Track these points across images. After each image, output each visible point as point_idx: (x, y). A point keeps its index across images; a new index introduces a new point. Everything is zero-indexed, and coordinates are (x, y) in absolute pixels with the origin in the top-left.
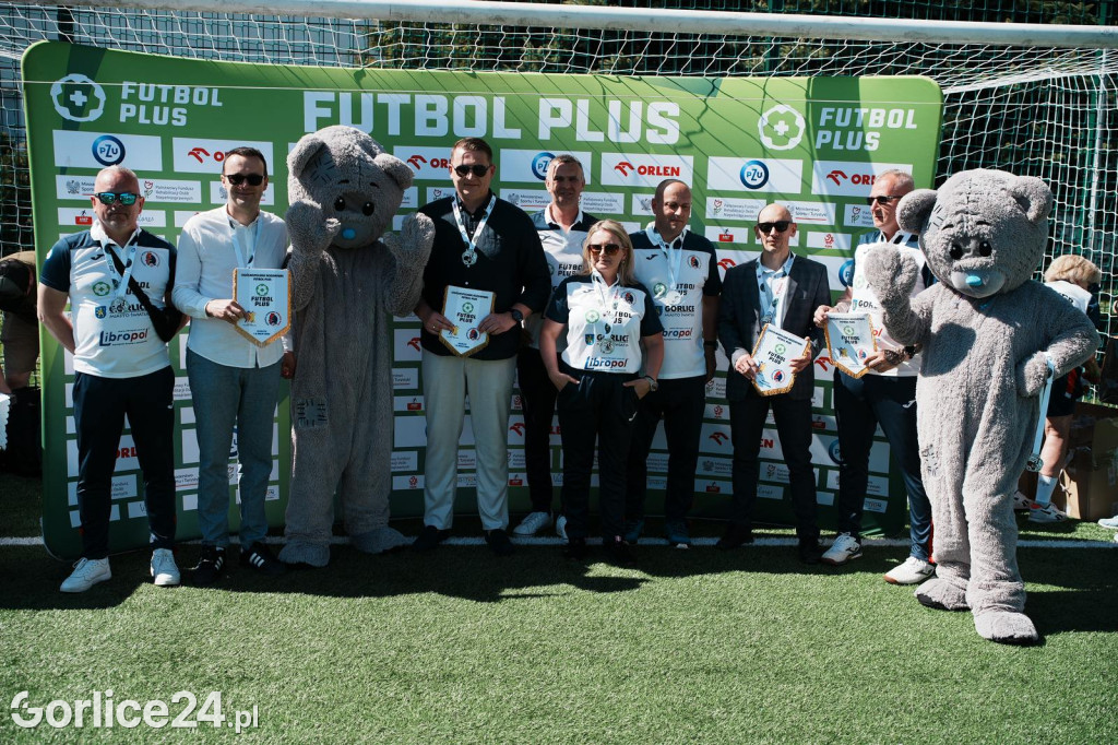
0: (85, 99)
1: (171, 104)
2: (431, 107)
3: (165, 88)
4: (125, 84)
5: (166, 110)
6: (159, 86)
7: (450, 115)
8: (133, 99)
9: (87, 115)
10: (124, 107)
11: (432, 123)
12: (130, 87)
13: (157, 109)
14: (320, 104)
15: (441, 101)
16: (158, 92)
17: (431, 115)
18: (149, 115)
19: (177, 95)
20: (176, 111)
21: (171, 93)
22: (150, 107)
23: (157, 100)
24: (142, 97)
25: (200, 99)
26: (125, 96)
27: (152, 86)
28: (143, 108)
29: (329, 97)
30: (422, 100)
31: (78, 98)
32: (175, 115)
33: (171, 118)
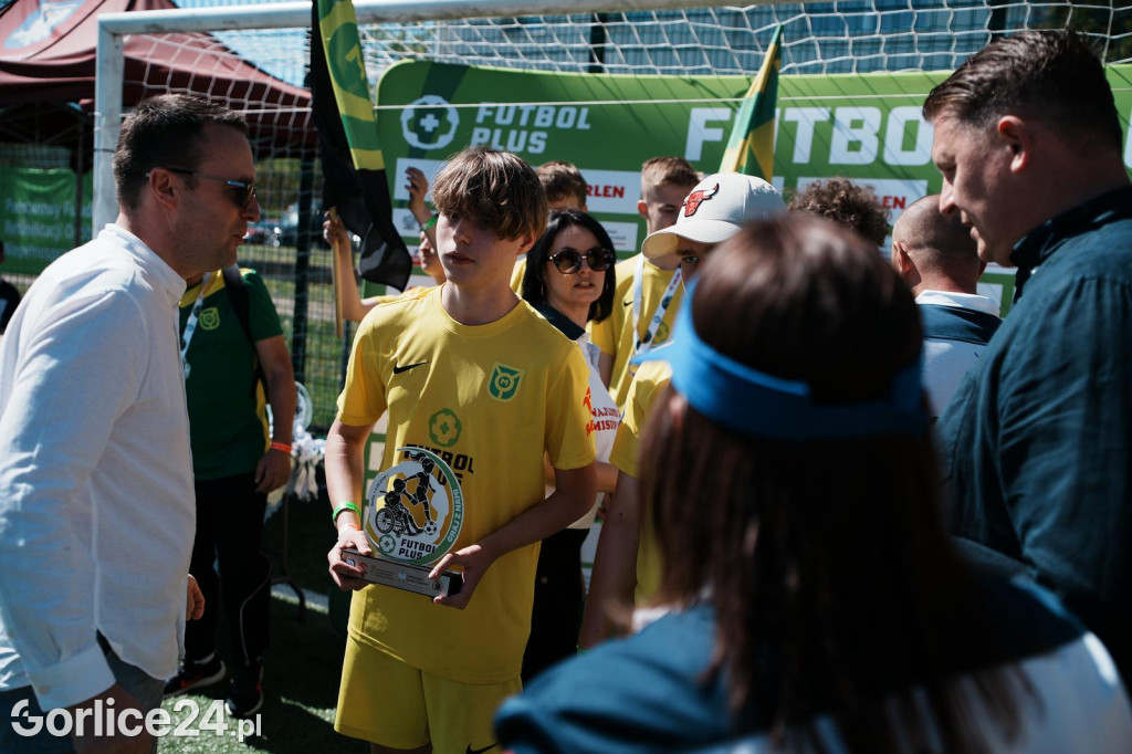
0: (436, 123)
1: (530, 128)
2: (857, 124)
3: (527, 106)
4: (483, 105)
5: (524, 134)
6: (521, 105)
7: (881, 136)
8: (489, 123)
9: (436, 141)
10: (477, 131)
11: (854, 146)
12: (488, 109)
13: (513, 134)
14: (710, 124)
15: (872, 115)
16: (518, 112)
17: (858, 134)
18: (503, 141)
19: (540, 116)
20: (534, 135)
21: (533, 114)
22: (506, 130)
23: (515, 125)
24: (499, 120)
25: (565, 120)
26: (480, 119)
27: (512, 105)
28: (498, 133)
29: (723, 114)
30: (845, 115)
31: (429, 123)
32: (533, 140)
33: (527, 143)
